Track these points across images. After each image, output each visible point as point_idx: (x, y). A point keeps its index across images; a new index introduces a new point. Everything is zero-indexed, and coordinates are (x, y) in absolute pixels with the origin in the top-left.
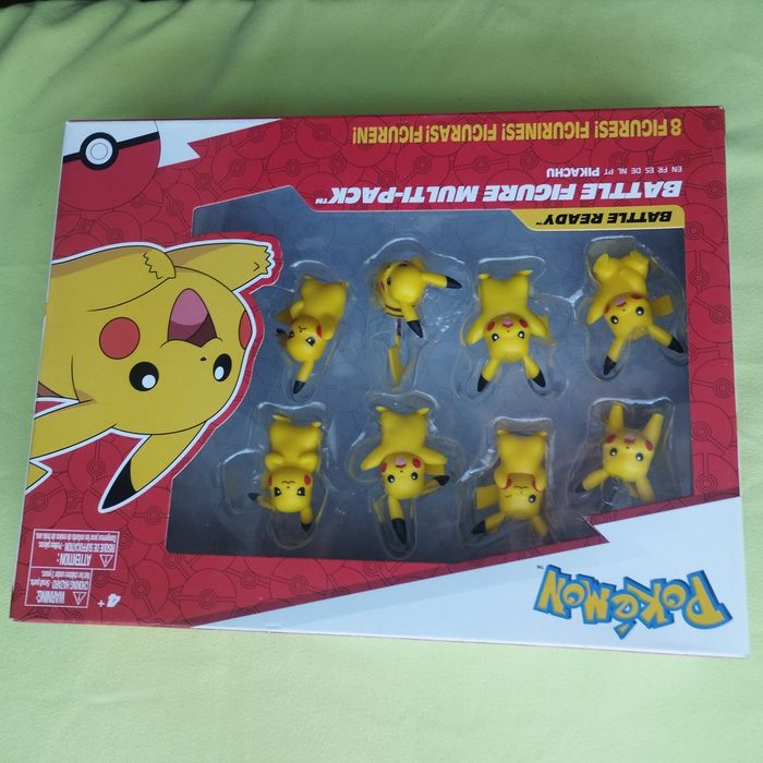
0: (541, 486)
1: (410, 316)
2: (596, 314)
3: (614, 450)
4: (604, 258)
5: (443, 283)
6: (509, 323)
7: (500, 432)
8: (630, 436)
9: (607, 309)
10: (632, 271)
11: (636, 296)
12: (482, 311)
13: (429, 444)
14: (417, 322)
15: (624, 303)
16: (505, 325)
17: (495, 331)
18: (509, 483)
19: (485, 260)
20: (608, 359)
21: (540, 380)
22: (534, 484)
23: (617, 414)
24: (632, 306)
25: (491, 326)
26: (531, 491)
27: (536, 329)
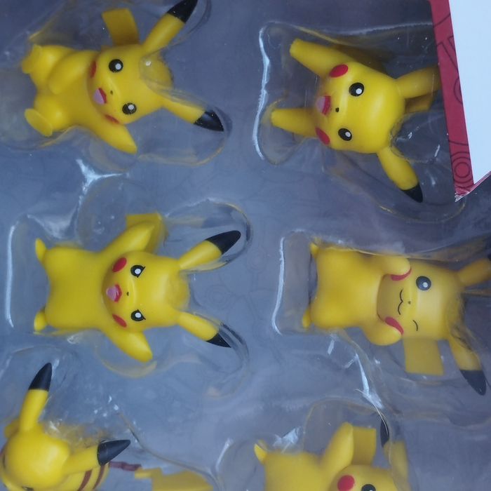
0: (401, 266)
1: (90, 459)
2: (121, 138)
3: (342, 133)
4: (31, 115)
5: (38, 398)
6: (115, 292)
7: (305, 323)
8: (320, 102)
9: (112, 119)
10: (55, 72)
11: (92, 70)
12: (95, 331)
13: (317, 448)
14: (102, 448)
15: (101, 91)
16: (117, 299)
17: (126, 317)
18: (392, 322)
19: (8, 316)
20: (201, 122)
21: (224, 241)
22: (397, 278)
23: (283, 119)
24: (107, 79)
25: (120, 322)
26: (409, 285)
27: (136, 241)
